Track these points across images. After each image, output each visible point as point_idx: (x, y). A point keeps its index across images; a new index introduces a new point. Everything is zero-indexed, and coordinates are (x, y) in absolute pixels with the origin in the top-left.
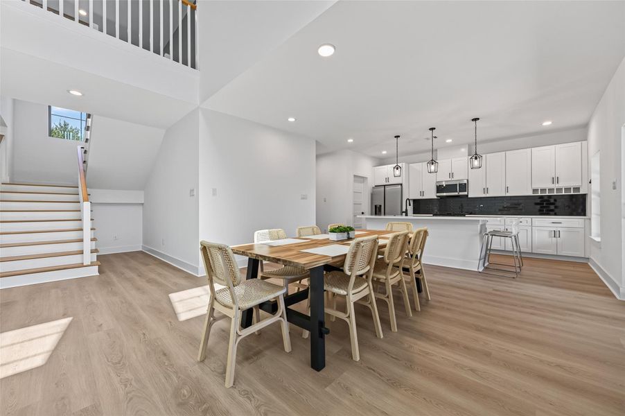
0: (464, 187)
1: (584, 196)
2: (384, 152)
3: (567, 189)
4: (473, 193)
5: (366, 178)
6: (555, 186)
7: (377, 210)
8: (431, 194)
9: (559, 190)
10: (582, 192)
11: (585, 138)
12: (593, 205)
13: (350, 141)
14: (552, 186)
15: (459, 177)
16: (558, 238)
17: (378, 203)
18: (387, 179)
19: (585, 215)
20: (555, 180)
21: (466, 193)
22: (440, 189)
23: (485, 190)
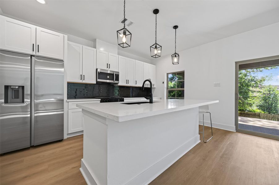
0: (117, 77)
21: (118, 82)
22: (100, 75)
23: (127, 81)
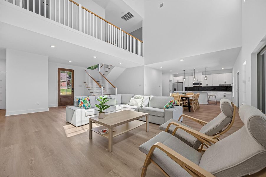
0: (201, 84)
2: (178, 73)
3: (228, 85)
4: (203, 85)
5: (171, 81)
6: (225, 84)
7: (175, 90)
8: (191, 85)
9: (226, 85)
10: (231, 86)
11: (232, 72)
13: (171, 71)
14: (224, 84)
15: (200, 81)
17: (175, 88)
18: (178, 81)
19: (231, 91)
22: (194, 84)
23: (207, 85)
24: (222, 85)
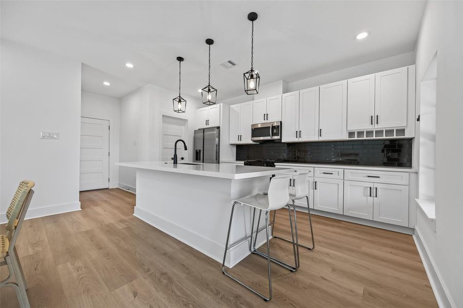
0: (277, 131)
1: (410, 141)
3: (389, 132)
4: (288, 137)
5: (187, 121)
6: (375, 127)
9: (379, 132)
10: (407, 135)
11: (413, 62)
12: (422, 154)
14: (369, 127)
16: (375, 198)
17: (198, 149)
18: (207, 122)
19: (410, 166)
20: (374, 120)
21: (278, 137)
23: (298, 134)
24: (360, 133)
